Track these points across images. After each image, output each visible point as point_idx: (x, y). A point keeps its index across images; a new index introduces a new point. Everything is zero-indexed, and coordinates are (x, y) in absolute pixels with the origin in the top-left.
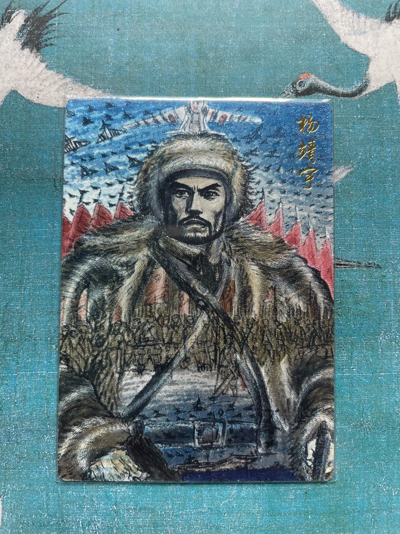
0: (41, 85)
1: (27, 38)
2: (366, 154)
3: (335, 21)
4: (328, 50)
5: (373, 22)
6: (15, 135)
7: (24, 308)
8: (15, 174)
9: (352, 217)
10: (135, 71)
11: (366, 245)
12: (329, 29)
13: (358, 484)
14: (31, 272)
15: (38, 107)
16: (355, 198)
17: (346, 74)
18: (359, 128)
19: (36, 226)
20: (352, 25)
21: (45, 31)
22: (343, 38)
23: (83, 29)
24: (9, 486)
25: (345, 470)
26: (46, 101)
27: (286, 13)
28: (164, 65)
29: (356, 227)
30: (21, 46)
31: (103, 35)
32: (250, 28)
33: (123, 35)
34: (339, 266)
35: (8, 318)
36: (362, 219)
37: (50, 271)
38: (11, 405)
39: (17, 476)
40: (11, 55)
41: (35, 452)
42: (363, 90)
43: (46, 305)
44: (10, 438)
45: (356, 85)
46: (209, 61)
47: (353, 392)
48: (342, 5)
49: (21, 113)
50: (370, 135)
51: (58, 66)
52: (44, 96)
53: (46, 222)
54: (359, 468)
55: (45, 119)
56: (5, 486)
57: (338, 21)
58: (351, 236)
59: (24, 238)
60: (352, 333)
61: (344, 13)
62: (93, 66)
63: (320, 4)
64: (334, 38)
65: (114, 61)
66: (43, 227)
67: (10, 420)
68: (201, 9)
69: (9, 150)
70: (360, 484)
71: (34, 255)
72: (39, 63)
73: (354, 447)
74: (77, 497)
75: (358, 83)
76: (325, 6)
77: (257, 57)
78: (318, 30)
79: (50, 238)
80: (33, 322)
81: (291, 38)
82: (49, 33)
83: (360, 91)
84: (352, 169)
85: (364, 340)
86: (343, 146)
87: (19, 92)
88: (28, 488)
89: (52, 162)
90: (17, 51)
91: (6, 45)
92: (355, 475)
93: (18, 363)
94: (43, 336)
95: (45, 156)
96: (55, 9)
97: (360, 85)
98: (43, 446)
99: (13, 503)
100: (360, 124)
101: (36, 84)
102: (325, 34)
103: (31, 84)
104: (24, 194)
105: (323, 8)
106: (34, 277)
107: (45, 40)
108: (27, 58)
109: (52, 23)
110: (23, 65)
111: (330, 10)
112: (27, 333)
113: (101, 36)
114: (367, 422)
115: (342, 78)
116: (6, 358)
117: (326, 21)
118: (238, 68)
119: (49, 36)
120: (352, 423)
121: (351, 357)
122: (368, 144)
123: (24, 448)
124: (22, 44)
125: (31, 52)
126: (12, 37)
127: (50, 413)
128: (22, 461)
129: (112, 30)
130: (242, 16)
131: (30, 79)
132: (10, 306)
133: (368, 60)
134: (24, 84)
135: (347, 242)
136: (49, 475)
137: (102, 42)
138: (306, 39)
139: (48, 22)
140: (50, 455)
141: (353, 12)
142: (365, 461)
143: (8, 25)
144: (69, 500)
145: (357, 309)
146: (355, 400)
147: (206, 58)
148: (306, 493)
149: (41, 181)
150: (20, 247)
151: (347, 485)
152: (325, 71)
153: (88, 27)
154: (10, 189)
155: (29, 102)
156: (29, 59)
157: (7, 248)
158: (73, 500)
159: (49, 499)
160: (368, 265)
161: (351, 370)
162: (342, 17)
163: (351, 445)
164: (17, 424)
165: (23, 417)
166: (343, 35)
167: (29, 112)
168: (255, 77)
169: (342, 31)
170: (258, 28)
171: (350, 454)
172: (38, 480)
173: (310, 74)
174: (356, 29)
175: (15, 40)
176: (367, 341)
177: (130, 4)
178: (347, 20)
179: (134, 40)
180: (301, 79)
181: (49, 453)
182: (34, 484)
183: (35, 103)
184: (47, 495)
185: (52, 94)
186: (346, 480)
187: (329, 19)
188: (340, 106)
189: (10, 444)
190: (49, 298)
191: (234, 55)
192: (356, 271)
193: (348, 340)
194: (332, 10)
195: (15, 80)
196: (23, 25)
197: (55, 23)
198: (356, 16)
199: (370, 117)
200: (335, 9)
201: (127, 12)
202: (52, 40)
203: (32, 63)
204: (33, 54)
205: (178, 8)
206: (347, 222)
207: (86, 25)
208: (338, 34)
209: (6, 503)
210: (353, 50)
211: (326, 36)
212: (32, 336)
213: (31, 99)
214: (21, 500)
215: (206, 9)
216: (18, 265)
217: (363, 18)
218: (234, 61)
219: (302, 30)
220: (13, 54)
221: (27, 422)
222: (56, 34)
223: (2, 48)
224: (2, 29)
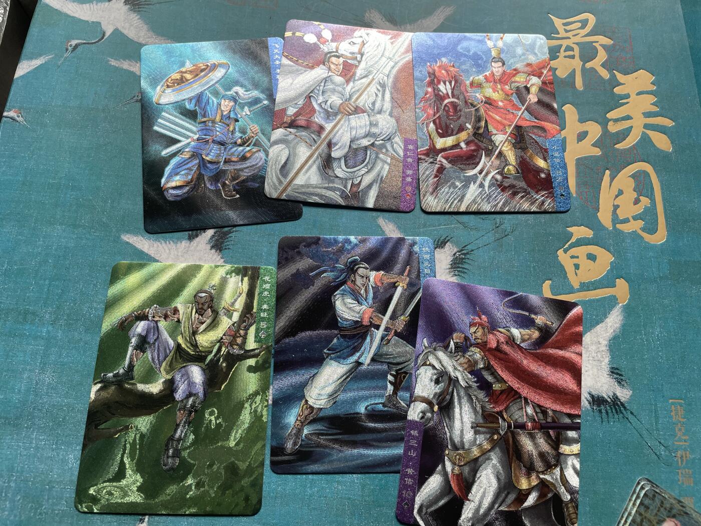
1: (214, 243)
21: (226, 241)
23: (249, 242)
30: (210, 248)
40: (204, 253)
72: (220, 259)
90: (207, 250)
96: (234, 228)
107: (225, 245)
108: (213, 255)
110: (210, 259)
113: (260, 247)
119: (228, 243)
126: (206, 242)
139: (228, 235)
143: (203, 235)
197: (232, 236)
202: (230, 246)
204: (217, 254)
222: (232, 242)
223: (198, 248)
224: (200, 237)
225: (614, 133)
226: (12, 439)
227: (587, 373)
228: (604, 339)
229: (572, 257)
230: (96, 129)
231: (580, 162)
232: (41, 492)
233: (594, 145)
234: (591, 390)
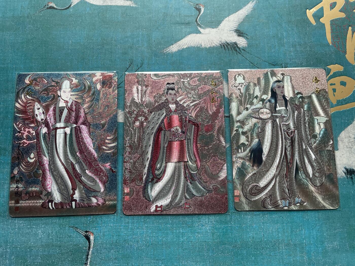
225: (352, 3)
226: (4, 224)
227: (343, 156)
228: (353, 134)
229: (331, 85)
230: (25, 30)
231: (333, 23)
232: (26, 253)
233: (341, 11)
234: (346, 166)
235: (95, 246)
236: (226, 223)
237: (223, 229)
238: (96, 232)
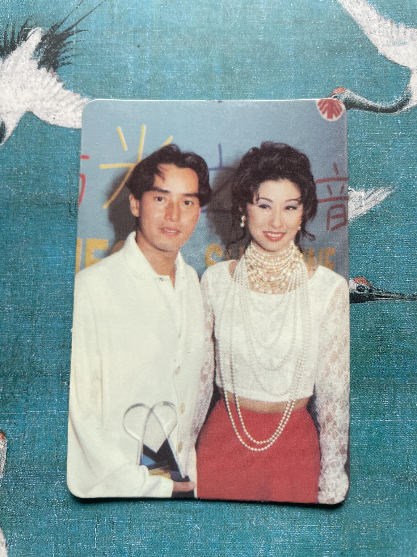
0: (57, 105)
1: (43, 57)
2: (408, 174)
3: (372, 31)
4: (365, 62)
5: (414, 32)
6: (30, 159)
7: (35, 341)
8: (29, 199)
9: (393, 244)
10: (156, 90)
11: (409, 275)
12: (366, 40)
13: (401, 544)
14: (43, 303)
15: (54, 129)
16: (396, 223)
17: (384, 87)
18: (400, 146)
19: (49, 254)
20: (391, 36)
21: (63, 50)
22: (381, 49)
23: (102, 47)
24: (16, 534)
25: (386, 528)
26: (62, 122)
27: (318, 25)
28: (187, 82)
29: (398, 255)
30: (37, 66)
31: (122, 52)
32: (279, 41)
33: (143, 52)
34: (379, 298)
35: (18, 352)
36: (405, 245)
37: (63, 302)
38: (19, 446)
39: (24, 524)
40: (27, 75)
41: (43, 498)
42: (404, 105)
43: (58, 338)
44: (17, 482)
45: (397, 100)
46: (235, 77)
47: (396, 441)
48: (379, 14)
49: (36, 135)
50: (413, 154)
51: (76, 86)
52: (60, 117)
53: (60, 250)
54: (403, 527)
55: (61, 141)
56: (11, 534)
57: (375, 31)
58: (393, 264)
59: (36, 266)
60: (395, 374)
61: (381, 23)
62: (111, 84)
63: (355, 13)
64: (371, 49)
65: (133, 79)
66: (57, 254)
67: (18, 462)
68: (226, 22)
69: (24, 173)
70: (403, 544)
71: (47, 285)
72: (56, 83)
73: (397, 503)
74: (88, 550)
75: (398, 97)
76: (361, 16)
77: (287, 71)
78: (353, 42)
79: (64, 267)
80: (44, 356)
81: (324, 51)
82: (67, 51)
83: (401, 105)
84: (393, 191)
85: (409, 382)
86: (383, 166)
87: (35, 113)
88: (35, 537)
89: (67, 186)
90: (33, 70)
91: (22, 64)
92: (398, 534)
93: (27, 401)
94: (54, 372)
95: (61, 179)
96: (73, 26)
97: (401, 99)
98: (52, 492)
99: (20, 553)
100: (402, 141)
101: (53, 104)
102: (361, 46)
103: (47, 105)
104: (37, 220)
105: (359, 18)
106: (46, 308)
107: (62, 58)
108: (43, 77)
109: (70, 41)
110: (39, 85)
111: (367, 20)
112: (37, 368)
113: (121, 54)
114: (412, 475)
115: (380, 92)
116: (14, 395)
117: (362, 32)
118: (266, 84)
119: (66, 54)
120: (395, 476)
121: (394, 401)
122: (411, 163)
123: (33, 494)
124: (38, 63)
125: (48, 71)
126: (29, 56)
127: (60, 456)
128: (29, 508)
129: (132, 47)
130: (270, 29)
131: (46, 99)
132: (21, 339)
133: (409, 72)
134: (40, 105)
135: (388, 271)
136: (58, 525)
137: (122, 60)
138: (340, 52)
139: (65, 40)
140: (59, 502)
141: (392, 22)
142: (409, 518)
143: (24, 44)
144: (79, 553)
145: (400, 346)
146: (399, 450)
147: (232, 74)
148: (342, 554)
149: (55, 206)
150: (32, 276)
151: (388, 546)
152: (361, 85)
153: (107, 44)
154: (23, 214)
155: (45, 123)
156: (45, 79)
157: (19, 276)
158: (83, 553)
159: (58, 550)
160: (412, 298)
161: (394, 415)
162: (379, 27)
163: (394, 501)
164: (25, 468)
165: (31, 460)
166: (381, 46)
167: (44, 134)
168: (285, 93)
169: (380, 42)
170: (287, 41)
171: (393, 511)
172: (46, 529)
173: (345, 88)
174: (395, 40)
175: (31, 59)
176: (413, 383)
177: (151, 20)
178: (385, 30)
179: (155, 57)
180: (335, 94)
181: (59, 501)
182: (41, 533)
183: (51, 125)
184: (56, 546)
185: (69, 114)
186: (387, 540)
187: (365, 30)
188: (379, 123)
189: (17, 488)
190: (62, 330)
191: (262, 70)
192: (399, 304)
193: (390, 382)
194: (369, 20)
195: (31, 100)
196: (40, 43)
197: (72, 40)
198: (394, 26)
199: (412, 133)
200: (372, 19)
201: (148, 27)
202: (70, 58)
203: (49, 83)
204: (49, 74)
205: (202, 22)
206: (388, 249)
207: (105, 42)
208: (375, 45)
209: (12, 553)
210: (392, 62)
211: (363, 47)
212: (43, 372)
213: (46, 120)
214: (28, 550)
215: (231, 23)
216: (30, 295)
217: (402, 28)
218: (261, 76)
219: (336, 41)
220: (29, 74)
221: (35, 466)
222: (74, 52)
223: (18, 68)
224: (18, 48)
235: (11, 469)
236: (379, 414)
237: (370, 431)
238: (12, 430)
